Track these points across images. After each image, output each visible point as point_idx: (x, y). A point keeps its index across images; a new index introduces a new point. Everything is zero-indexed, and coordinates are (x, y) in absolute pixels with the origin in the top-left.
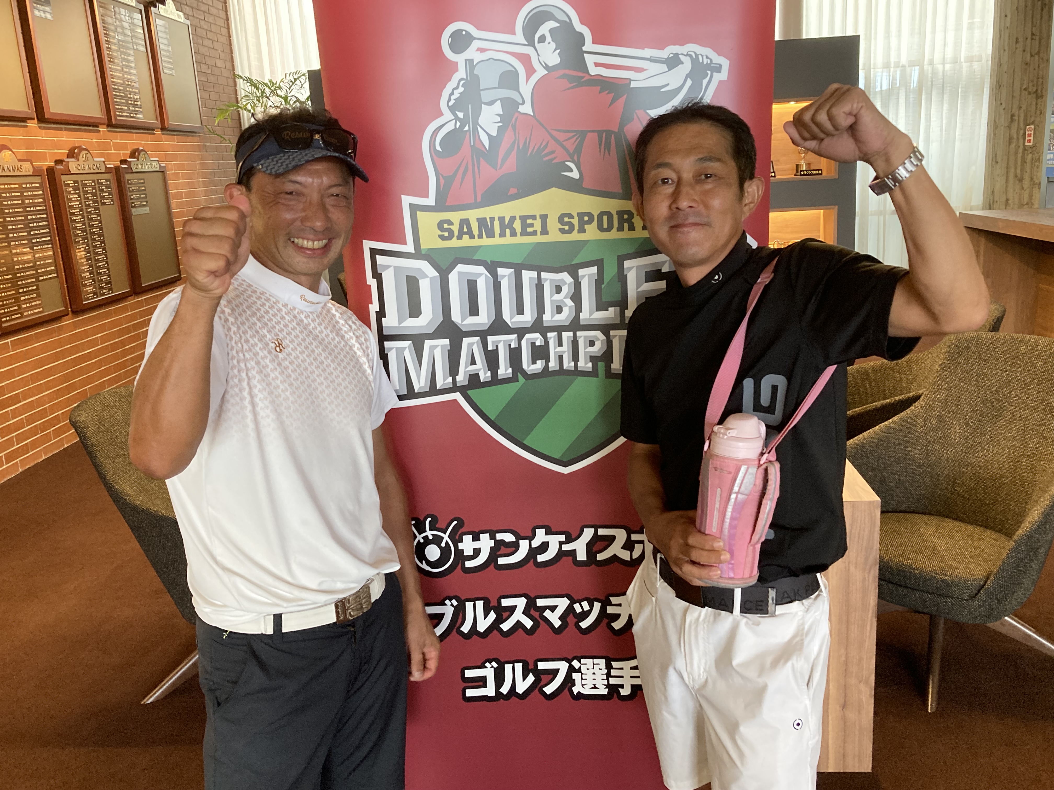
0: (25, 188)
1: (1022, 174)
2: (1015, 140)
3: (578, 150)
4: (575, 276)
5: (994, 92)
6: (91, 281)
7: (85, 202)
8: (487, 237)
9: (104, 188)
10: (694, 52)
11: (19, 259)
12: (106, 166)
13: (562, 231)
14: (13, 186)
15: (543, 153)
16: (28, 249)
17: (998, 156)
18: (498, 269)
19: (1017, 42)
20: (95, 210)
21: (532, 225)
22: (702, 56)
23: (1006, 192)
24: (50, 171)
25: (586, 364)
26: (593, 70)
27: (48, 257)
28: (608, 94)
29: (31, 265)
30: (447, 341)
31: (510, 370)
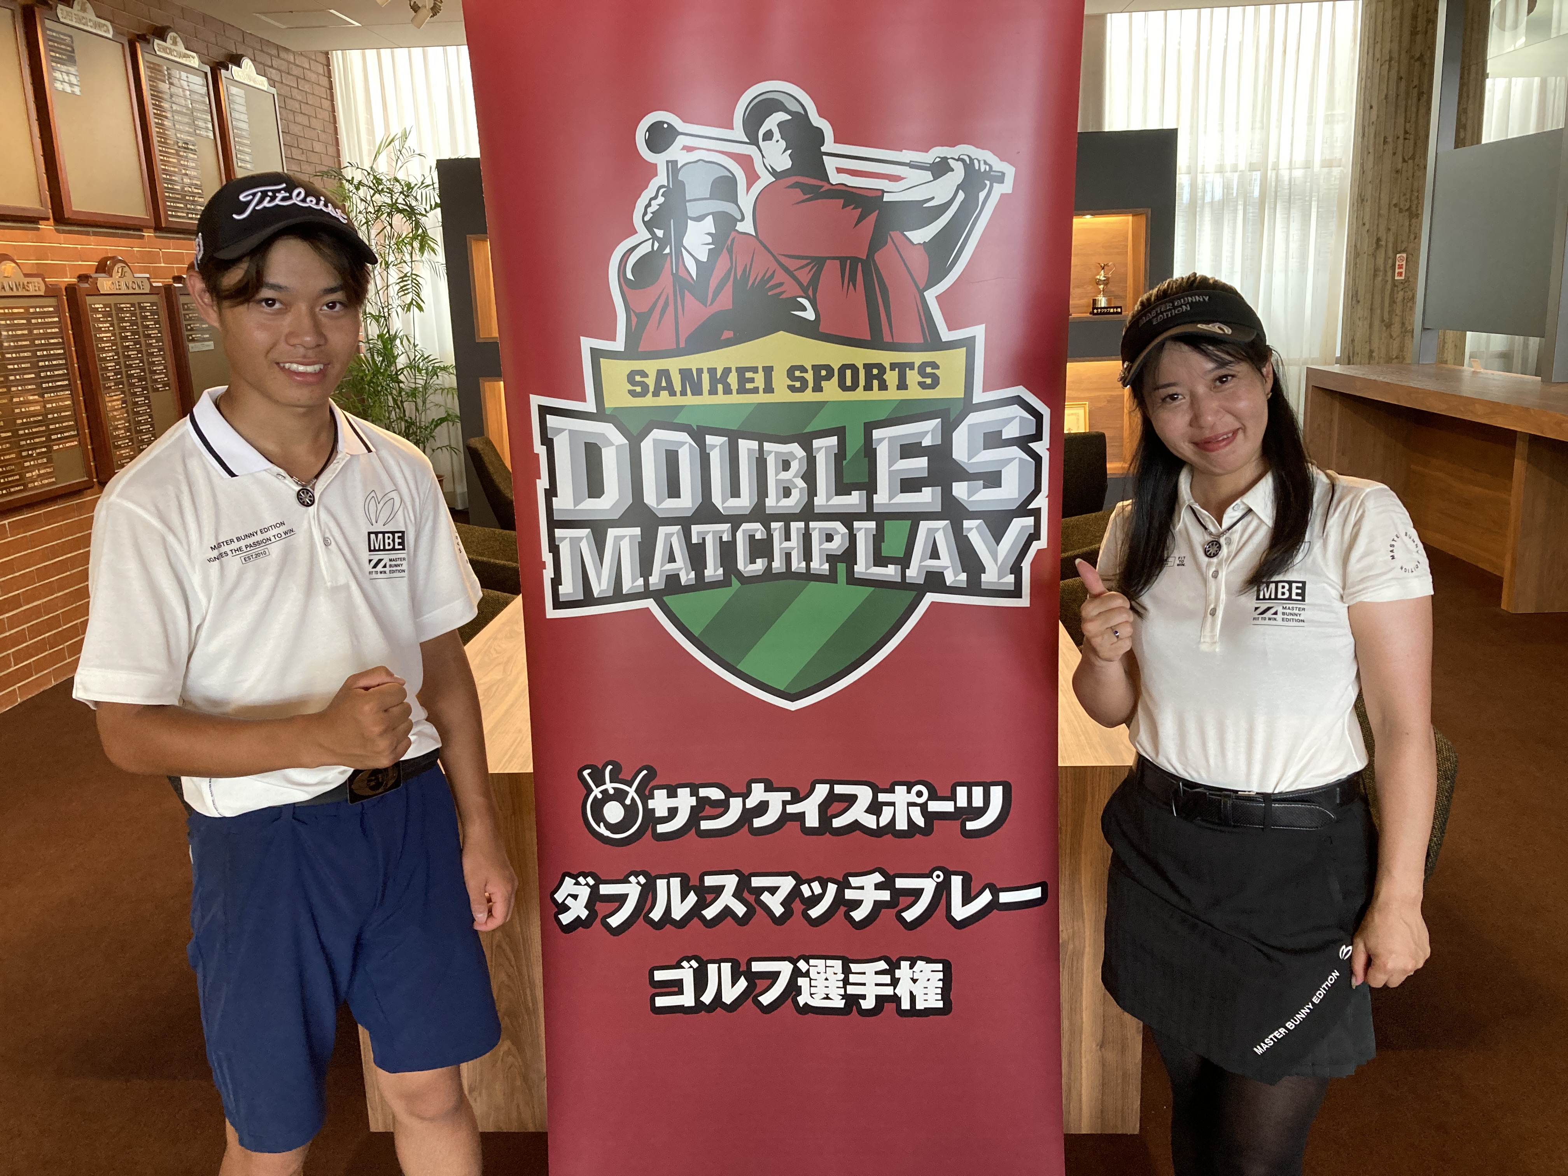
0: (33, 313)
1: (1390, 319)
2: (1381, 273)
3: (814, 282)
4: (808, 448)
5: (1355, 208)
6: (127, 441)
7: (120, 333)
8: (693, 395)
9: (148, 314)
10: (969, 157)
11: (23, 410)
12: (151, 285)
13: (792, 388)
14: (15, 311)
15: (768, 286)
16: (36, 397)
17: (1359, 293)
18: (707, 436)
19: (1385, 142)
20: (135, 345)
21: (752, 380)
22: (979, 161)
23: (1370, 341)
24: (71, 290)
25: (821, 565)
26: (835, 178)
27: (65, 408)
28: (853, 209)
29: (40, 418)
30: (637, 531)
31: (721, 571)
